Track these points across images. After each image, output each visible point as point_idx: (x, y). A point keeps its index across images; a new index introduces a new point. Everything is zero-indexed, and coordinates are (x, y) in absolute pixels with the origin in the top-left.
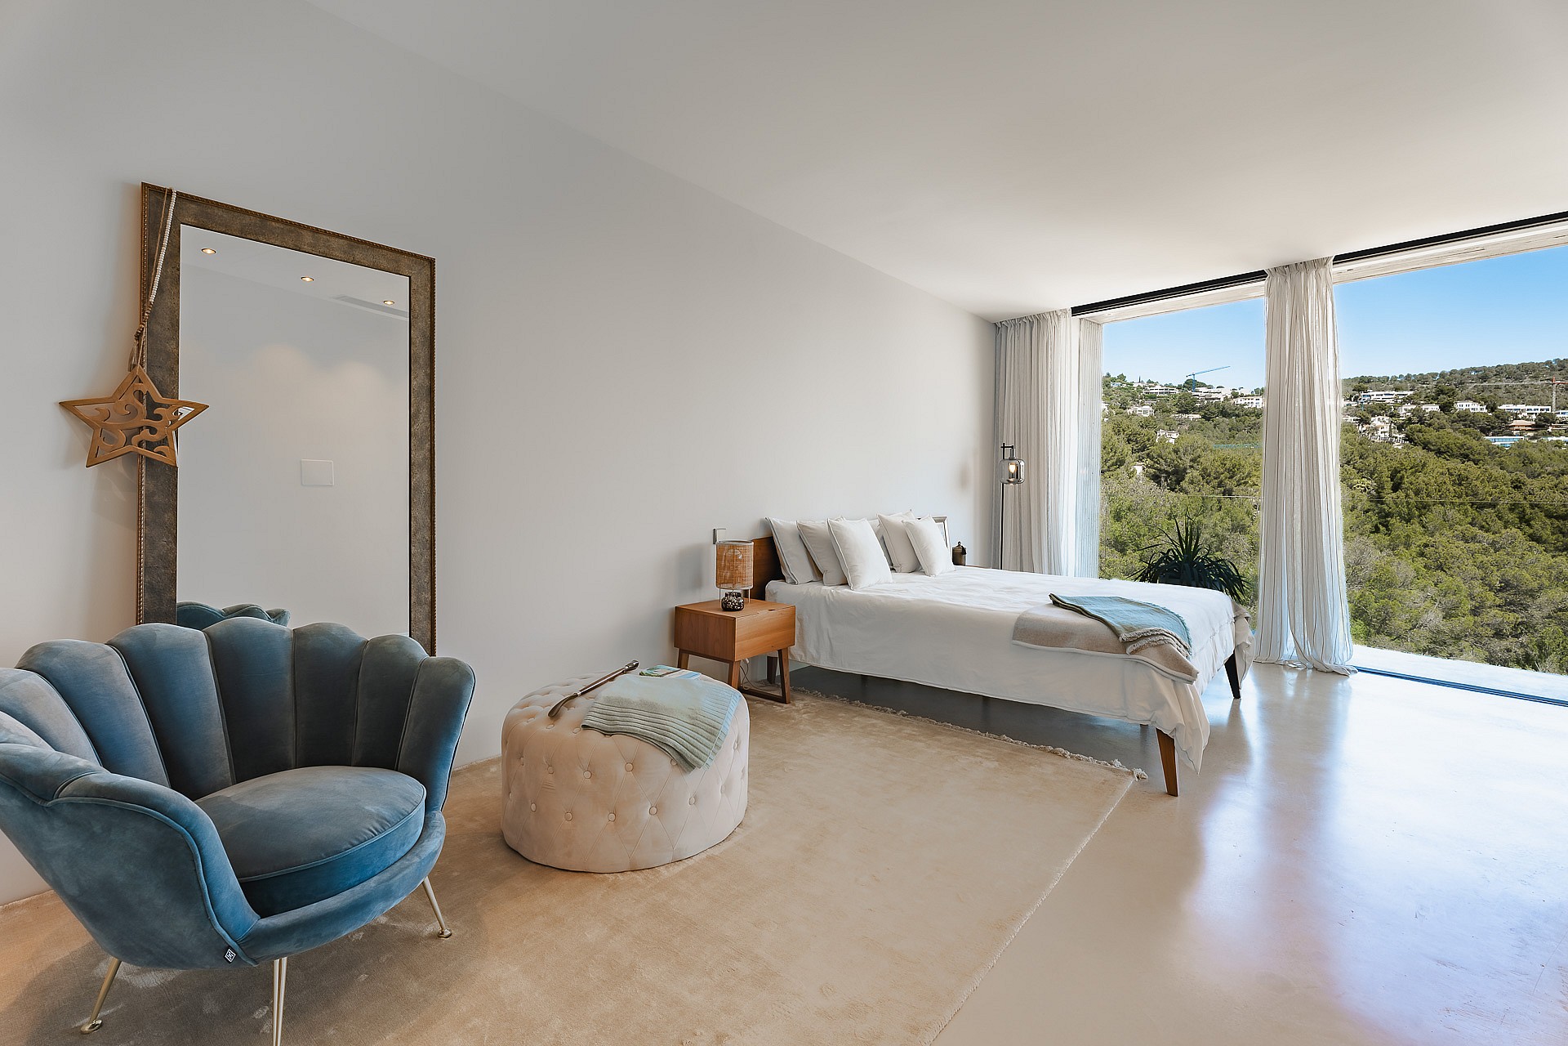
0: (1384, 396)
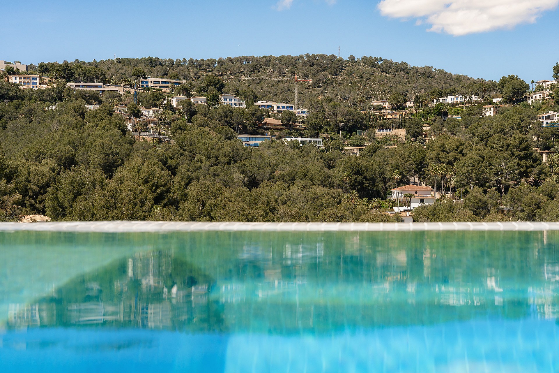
0: (161, 84)
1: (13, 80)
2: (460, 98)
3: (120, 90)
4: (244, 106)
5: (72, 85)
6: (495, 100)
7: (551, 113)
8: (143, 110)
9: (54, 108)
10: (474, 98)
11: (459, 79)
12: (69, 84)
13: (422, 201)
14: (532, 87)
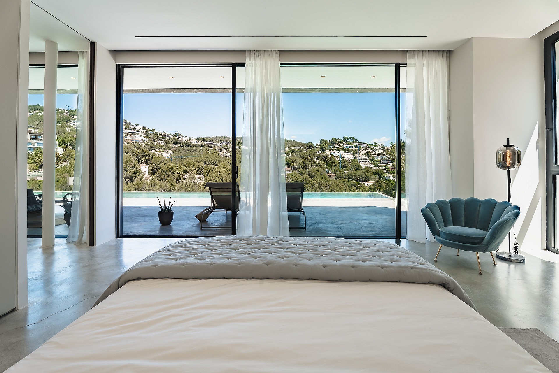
1: (191, 141)
2: (298, 148)
3: (218, 144)
4: (247, 149)
5: (206, 143)
6: (306, 148)
7: (319, 151)
8: (223, 149)
9: (201, 149)
10: (302, 147)
11: (298, 143)
12: (205, 143)
13: (289, 172)
14: (315, 145)
